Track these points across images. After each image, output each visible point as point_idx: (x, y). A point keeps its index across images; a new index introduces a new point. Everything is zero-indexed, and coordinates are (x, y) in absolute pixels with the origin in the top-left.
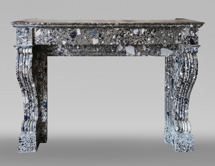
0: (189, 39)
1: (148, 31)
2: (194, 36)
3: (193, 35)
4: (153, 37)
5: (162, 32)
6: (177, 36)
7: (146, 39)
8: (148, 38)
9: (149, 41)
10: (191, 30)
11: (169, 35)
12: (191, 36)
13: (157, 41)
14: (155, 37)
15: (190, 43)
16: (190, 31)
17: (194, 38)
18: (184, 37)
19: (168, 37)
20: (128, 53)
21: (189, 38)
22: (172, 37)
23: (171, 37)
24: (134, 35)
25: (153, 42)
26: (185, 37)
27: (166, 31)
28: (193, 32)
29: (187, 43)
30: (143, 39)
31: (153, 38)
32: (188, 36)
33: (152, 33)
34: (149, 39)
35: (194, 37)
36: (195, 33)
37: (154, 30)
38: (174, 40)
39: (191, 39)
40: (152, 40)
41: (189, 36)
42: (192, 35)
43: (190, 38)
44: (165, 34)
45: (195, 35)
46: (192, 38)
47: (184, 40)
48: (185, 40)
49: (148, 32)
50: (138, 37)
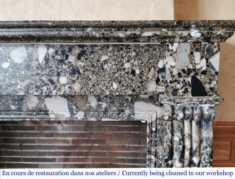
0: (189, 79)
1: (56, 52)
2: (204, 68)
3: (202, 64)
4: (75, 71)
5: (104, 58)
6: (153, 69)
7: (55, 79)
8: (59, 75)
9: (64, 85)
10: (197, 50)
11: (127, 65)
12: (194, 70)
13: (91, 84)
14: (81, 71)
15: (190, 90)
16: (192, 53)
17: (203, 76)
18: (171, 72)
19: (123, 73)
20: (54, 114)
21: (188, 74)
22: (138, 72)
23: (133, 72)
24: (14, 65)
25: (77, 87)
26: (175, 72)
27: (116, 53)
28: (202, 57)
29: (180, 92)
30: (44, 78)
31: (77, 76)
32: (183, 71)
33: (72, 59)
34: (63, 80)
35: (204, 73)
36: (207, 59)
37: (77, 51)
38: (142, 82)
39: (194, 78)
40: (74, 82)
41: (189, 71)
42: (198, 67)
43: (192, 74)
44: (113, 63)
45: (207, 66)
46: (197, 74)
47: (171, 82)
48: (176, 81)
49: (59, 57)
50: (29, 73)
